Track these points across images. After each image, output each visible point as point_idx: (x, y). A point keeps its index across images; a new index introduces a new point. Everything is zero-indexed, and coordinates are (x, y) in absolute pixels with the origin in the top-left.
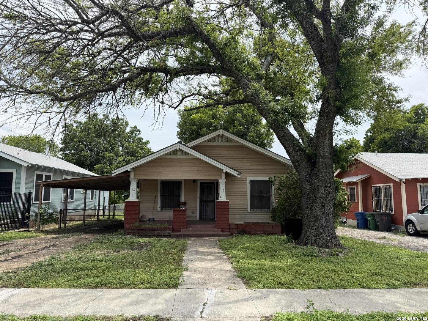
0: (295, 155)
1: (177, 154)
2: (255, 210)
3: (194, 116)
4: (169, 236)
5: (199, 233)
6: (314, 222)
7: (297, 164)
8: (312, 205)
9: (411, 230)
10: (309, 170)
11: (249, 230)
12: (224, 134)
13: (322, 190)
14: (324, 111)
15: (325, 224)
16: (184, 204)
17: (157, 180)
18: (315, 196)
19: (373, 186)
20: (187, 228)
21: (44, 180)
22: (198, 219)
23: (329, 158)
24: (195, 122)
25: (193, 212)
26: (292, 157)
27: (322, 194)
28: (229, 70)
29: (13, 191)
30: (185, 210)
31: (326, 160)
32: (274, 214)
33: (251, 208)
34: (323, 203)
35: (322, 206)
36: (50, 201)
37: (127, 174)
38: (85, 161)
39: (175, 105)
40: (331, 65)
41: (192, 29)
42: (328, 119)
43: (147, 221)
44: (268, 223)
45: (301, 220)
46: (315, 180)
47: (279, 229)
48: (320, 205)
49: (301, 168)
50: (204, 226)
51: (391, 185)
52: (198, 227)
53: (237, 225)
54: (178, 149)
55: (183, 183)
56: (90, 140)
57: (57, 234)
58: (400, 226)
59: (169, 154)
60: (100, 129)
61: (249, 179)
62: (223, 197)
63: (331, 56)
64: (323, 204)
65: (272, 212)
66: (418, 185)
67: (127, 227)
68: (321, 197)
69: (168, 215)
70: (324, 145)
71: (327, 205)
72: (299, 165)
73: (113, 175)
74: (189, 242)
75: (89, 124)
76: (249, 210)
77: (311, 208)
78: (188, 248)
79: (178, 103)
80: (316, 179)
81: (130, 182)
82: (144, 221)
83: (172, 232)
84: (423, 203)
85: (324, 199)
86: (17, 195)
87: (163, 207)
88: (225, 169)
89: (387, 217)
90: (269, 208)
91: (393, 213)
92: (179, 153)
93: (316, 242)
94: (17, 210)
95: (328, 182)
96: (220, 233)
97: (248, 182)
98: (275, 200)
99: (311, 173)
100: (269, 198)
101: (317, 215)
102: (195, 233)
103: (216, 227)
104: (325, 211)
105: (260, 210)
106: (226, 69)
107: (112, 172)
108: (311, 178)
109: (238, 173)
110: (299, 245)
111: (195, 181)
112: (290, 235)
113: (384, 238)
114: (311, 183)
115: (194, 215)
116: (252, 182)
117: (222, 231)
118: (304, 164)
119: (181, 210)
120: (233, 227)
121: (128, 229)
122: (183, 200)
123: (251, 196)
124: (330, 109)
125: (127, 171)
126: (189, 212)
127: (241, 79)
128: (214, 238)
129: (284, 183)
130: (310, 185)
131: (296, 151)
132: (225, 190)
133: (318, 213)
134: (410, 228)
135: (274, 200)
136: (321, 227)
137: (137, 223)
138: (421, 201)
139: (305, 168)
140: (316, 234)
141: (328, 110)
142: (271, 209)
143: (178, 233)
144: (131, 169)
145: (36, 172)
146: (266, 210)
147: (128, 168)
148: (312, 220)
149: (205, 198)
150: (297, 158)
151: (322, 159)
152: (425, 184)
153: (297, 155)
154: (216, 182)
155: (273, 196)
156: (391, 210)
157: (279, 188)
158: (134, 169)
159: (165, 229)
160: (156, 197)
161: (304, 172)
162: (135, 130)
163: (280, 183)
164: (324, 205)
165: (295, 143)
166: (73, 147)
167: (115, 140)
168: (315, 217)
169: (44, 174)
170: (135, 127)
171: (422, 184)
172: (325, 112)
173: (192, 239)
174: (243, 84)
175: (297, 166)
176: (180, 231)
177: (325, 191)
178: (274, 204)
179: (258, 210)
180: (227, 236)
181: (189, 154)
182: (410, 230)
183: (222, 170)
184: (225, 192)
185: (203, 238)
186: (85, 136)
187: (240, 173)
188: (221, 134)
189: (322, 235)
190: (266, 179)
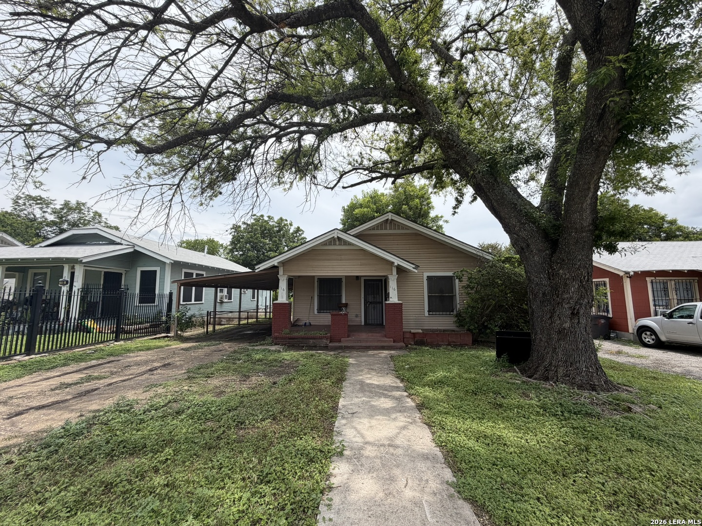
0: (520, 230)
1: (335, 244)
2: (434, 313)
3: (357, 211)
4: (326, 348)
5: (364, 344)
6: (559, 340)
7: (524, 245)
8: (552, 313)
9: (648, 338)
10: (546, 254)
11: (429, 340)
12: (393, 218)
13: (574, 286)
14: (592, 141)
15: (581, 345)
16: (346, 305)
17: (314, 277)
18: (558, 297)
19: (594, 280)
20: (348, 336)
21: (183, 278)
22: (363, 324)
23: (590, 230)
24: (357, 218)
25: (357, 316)
26: (514, 233)
27: (573, 293)
28: (409, 92)
29: (157, 292)
30: (346, 315)
31: (584, 234)
32: (458, 319)
33: (429, 311)
34: (574, 309)
35: (572, 314)
36: (203, 302)
37: (275, 270)
38: (252, 260)
39: (332, 185)
40: (617, 43)
41: (346, 5)
42: (598, 156)
43: (302, 326)
44: (453, 331)
45: (529, 335)
46: (558, 271)
47: (469, 339)
48: (569, 312)
49: (532, 251)
50: (370, 334)
51: (607, 280)
52: (364, 336)
53: (414, 334)
54: (336, 237)
55: (344, 280)
56: (256, 241)
57: (196, 342)
58: (623, 333)
59: (324, 244)
60: (265, 230)
61: (426, 275)
62: (394, 298)
63: (622, 21)
64: (576, 311)
65: (456, 316)
66: (648, 279)
67: (276, 334)
68: (571, 298)
69: (326, 319)
70: (582, 207)
71: (582, 312)
72: (528, 245)
73: (256, 271)
74: (351, 361)
75: (256, 225)
76: (427, 314)
77: (551, 317)
78: (348, 374)
79: (335, 182)
80: (560, 268)
81: (278, 280)
82: (299, 326)
83: (330, 342)
84: (657, 303)
85: (577, 302)
86: (162, 296)
87: (320, 310)
88: (397, 261)
89: (603, 321)
90: (453, 311)
91: (610, 315)
92: (337, 243)
93: (566, 375)
94: (160, 312)
95: (585, 273)
96: (392, 344)
97: (425, 278)
98: (461, 300)
99: (550, 259)
100: (452, 298)
101: (564, 329)
102: (359, 344)
103: (386, 336)
104: (579, 322)
105: (441, 313)
106: (404, 90)
107: (256, 267)
108: (551, 267)
109: (414, 266)
110: (530, 377)
111: (358, 277)
112: (505, 356)
113: (619, 353)
114: (551, 276)
115: (358, 319)
116: (429, 278)
117: (394, 342)
118: (537, 245)
119: (341, 315)
120: (407, 336)
121: (276, 338)
122: (344, 301)
123: (429, 297)
124: (605, 136)
125: (274, 267)
126: (351, 316)
127: (429, 106)
128: (384, 352)
129: (475, 279)
130: (550, 279)
131: (522, 223)
132: (396, 288)
133: (567, 325)
134: (646, 336)
135: (458, 302)
136: (573, 350)
137: (287, 331)
138: (654, 300)
139: (539, 251)
140: (566, 361)
141: (600, 139)
142: (455, 313)
143: (337, 344)
144: (278, 263)
145: (184, 270)
146: (448, 313)
147: (275, 262)
148: (555, 336)
149: (370, 299)
150: (523, 234)
151: (576, 232)
152: (657, 278)
153: (525, 230)
154: (383, 279)
155: (458, 296)
156: (608, 311)
157: (468, 286)
158: (283, 263)
159: (321, 338)
160: (312, 298)
161: (536, 258)
162: (298, 230)
163: (469, 278)
164: (578, 313)
165: (521, 211)
166: (240, 248)
167: (279, 240)
168: (559, 332)
169: (195, 272)
170: (299, 228)
171: (653, 278)
172: (594, 144)
173: (355, 353)
174: (433, 115)
175: (523, 249)
176: (340, 341)
177: (579, 288)
178: (458, 306)
179: (438, 313)
180: (401, 348)
181: (350, 244)
182: (647, 340)
183: (393, 263)
184: (396, 292)
185: (371, 352)
186: (251, 237)
187: (417, 267)
188: (390, 218)
189: (578, 365)
190: (450, 274)
